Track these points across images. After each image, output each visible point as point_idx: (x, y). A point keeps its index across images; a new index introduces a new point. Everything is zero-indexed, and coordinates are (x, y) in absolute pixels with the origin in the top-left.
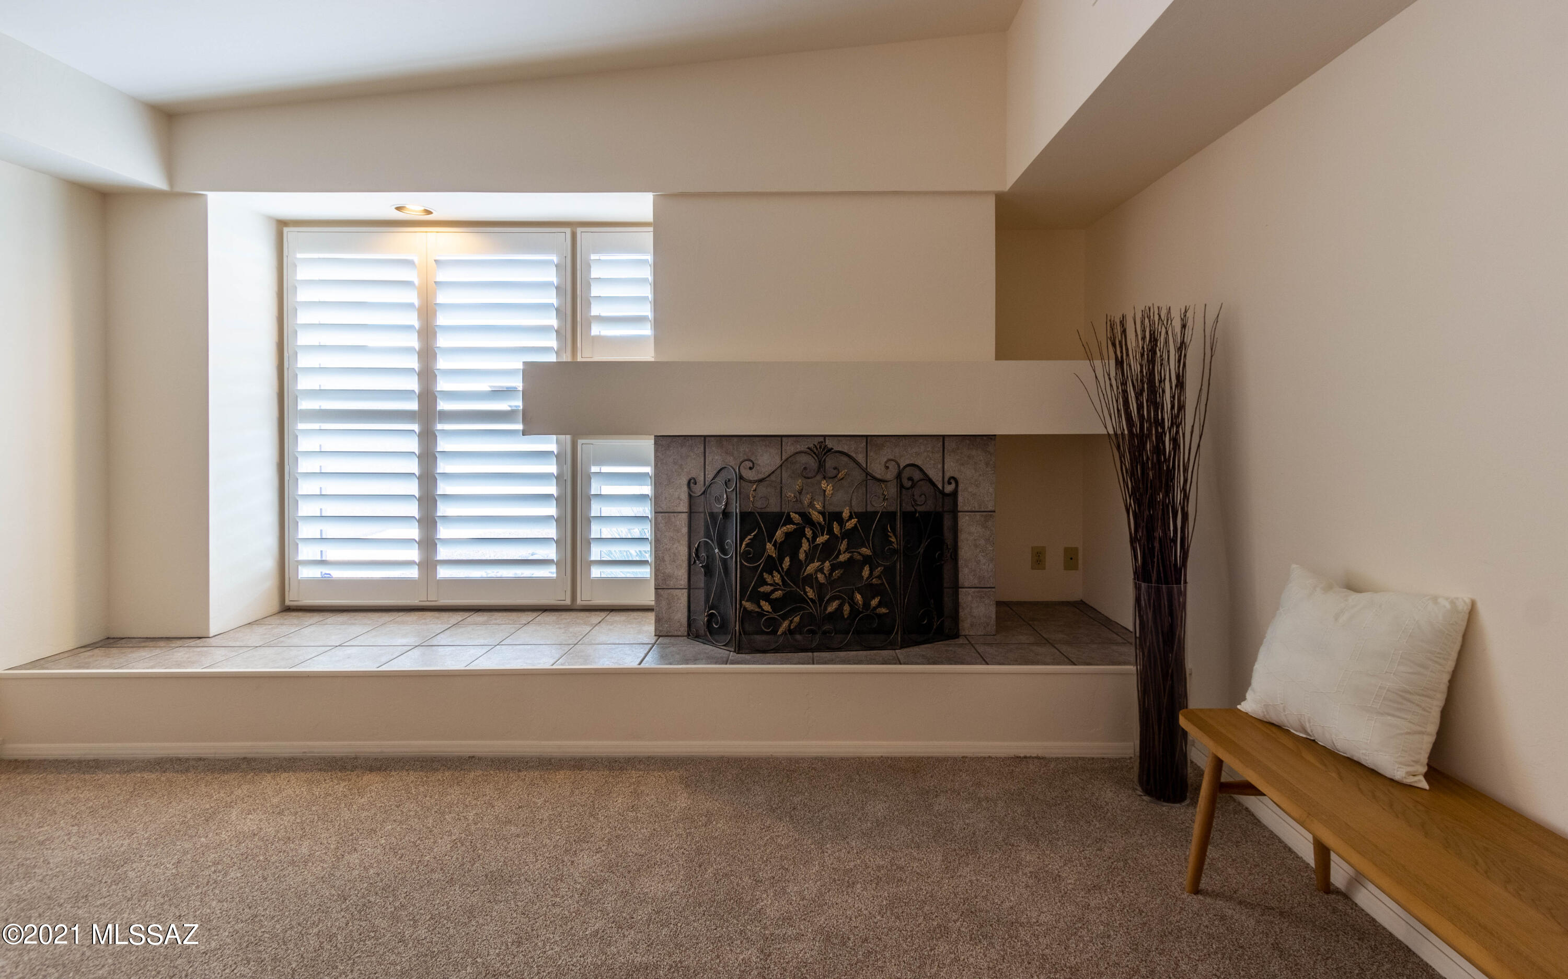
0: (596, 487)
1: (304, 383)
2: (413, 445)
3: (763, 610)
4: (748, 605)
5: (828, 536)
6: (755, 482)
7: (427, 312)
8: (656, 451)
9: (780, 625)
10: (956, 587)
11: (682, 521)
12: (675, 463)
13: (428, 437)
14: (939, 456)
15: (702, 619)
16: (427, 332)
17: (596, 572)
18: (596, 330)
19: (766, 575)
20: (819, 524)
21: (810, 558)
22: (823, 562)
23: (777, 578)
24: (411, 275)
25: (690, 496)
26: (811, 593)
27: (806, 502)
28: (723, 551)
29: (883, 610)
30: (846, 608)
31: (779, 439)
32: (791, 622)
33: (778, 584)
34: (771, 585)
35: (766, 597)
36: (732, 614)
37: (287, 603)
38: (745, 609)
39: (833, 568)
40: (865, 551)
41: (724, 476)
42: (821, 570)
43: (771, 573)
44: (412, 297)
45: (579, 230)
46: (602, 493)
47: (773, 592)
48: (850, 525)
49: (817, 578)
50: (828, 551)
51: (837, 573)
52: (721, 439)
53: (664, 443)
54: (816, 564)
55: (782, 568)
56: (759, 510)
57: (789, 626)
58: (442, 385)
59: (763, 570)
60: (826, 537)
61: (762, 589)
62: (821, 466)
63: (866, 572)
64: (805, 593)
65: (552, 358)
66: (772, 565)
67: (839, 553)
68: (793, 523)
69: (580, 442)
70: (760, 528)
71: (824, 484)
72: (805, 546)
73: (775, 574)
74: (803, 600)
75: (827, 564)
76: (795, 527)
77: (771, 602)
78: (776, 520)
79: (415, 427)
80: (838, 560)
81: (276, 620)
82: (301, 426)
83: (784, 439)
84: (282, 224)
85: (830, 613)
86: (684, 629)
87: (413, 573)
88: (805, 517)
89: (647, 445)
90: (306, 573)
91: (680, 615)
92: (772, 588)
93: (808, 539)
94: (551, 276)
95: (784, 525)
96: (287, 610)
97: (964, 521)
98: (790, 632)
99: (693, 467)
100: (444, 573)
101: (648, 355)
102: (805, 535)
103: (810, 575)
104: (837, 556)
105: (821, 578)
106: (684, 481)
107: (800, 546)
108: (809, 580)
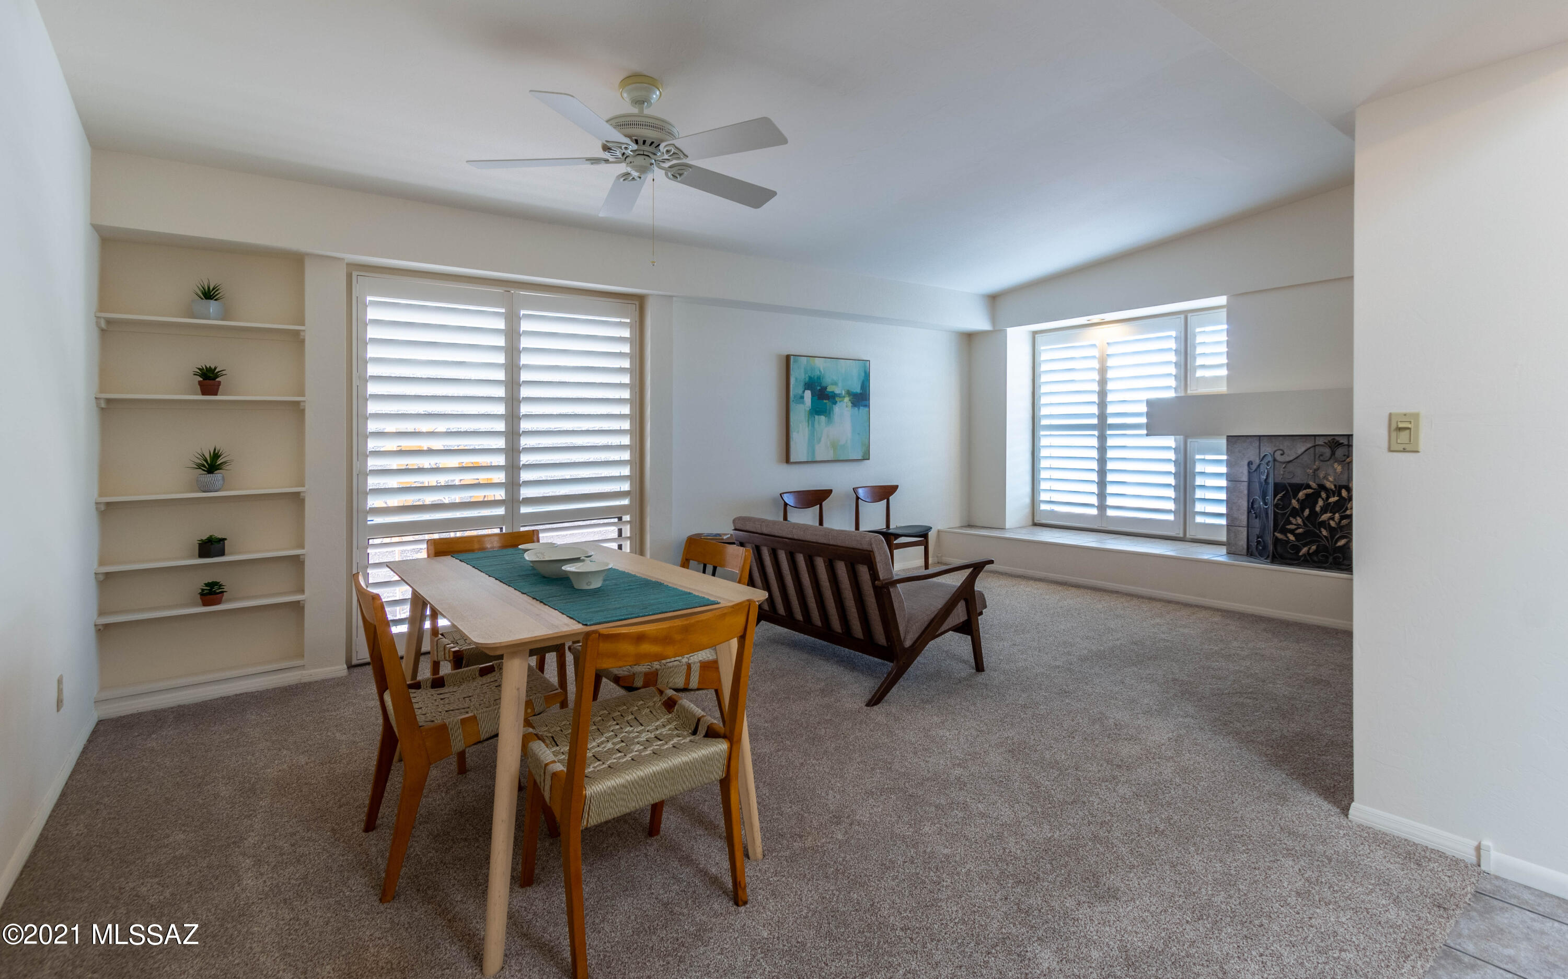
0: (1199, 468)
1: (1044, 411)
2: (1094, 442)
3: (1289, 539)
4: (1279, 536)
5: (1338, 498)
6: (1284, 463)
7: (1103, 371)
8: (1228, 445)
9: (1301, 551)
11: (1244, 487)
12: (1239, 452)
13: (1102, 438)
15: (1254, 544)
16: (1103, 382)
17: (1199, 519)
18: (1199, 373)
19: (1291, 519)
20: (1332, 490)
21: (1324, 510)
22: (1334, 514)
23: (1299, 521)
24: (1094, 353)
25: (1249, 472)
27: (1322, 475)
28: (1266, 504)
31: (1313, 437)
32: (1310, 549)
33: (1300, 525)
34: (1295, 525)
35: (1292, 532)
36: (1269, 541)
37: (1035, 521)
38: (1276, 537)
39: (1342, 518)
41: (1266, 460)
42: (1332, 519)
43: (1295, 518)
44: (1095, 364)
45: (1189, 315)
46: (1206, 471)
47: (1296, 529)
49: (1329, 524)
50: (1338, 507)
51: (1345, 522)
52: (1273, 438)
53: (1232, 440)
54: (1329, 515)
55: (1304, 516)
56: (1289, 482)
57: (1308, 551)
58: (1110, 409)
59: (1290, 516)
60: (1336, 498)
61: (1289, 527)
62: (1333, 454)
64: (1321, 532)
65: (1173, 394)
66: (1295, 513)
68: (1311, 488)
69: (1189, 441)
70: (1288, 490)
71: (1336, 465)
72: (1320, 503)
73: (1298, 518)
74: (1319, 537)
75: (1337, 515)
76: (1313, 491)
77: (1295, 535)
78: (1297, 488)
79: (1096, 433)
80: (1346, 513)
81: (1031, 528)
82: (1042, 433)
83: (1317, 438)
84: (1034, 333)
85: (1339, 547)
86: (1245, 551)
87: (1094, 512)
88: (1320, 485)
89: (1223, 442)
90: (1044, 507)
91: (1243, 543)
92: (1295, 527)
93: (1323, 499)
94: (1172, 344)
95: (1305, 489)
96: (1035, 525)
98: (1309, 555)
99: (1252, 454)
100: (1110, 513)
101: (1223, 389)
102: (1320, 496)
103: (1324, 522)
104: (1345, 511)
105: (1332, 524)
106: (1246, 463)
107: (1317, 503)
108: (1323, 524)
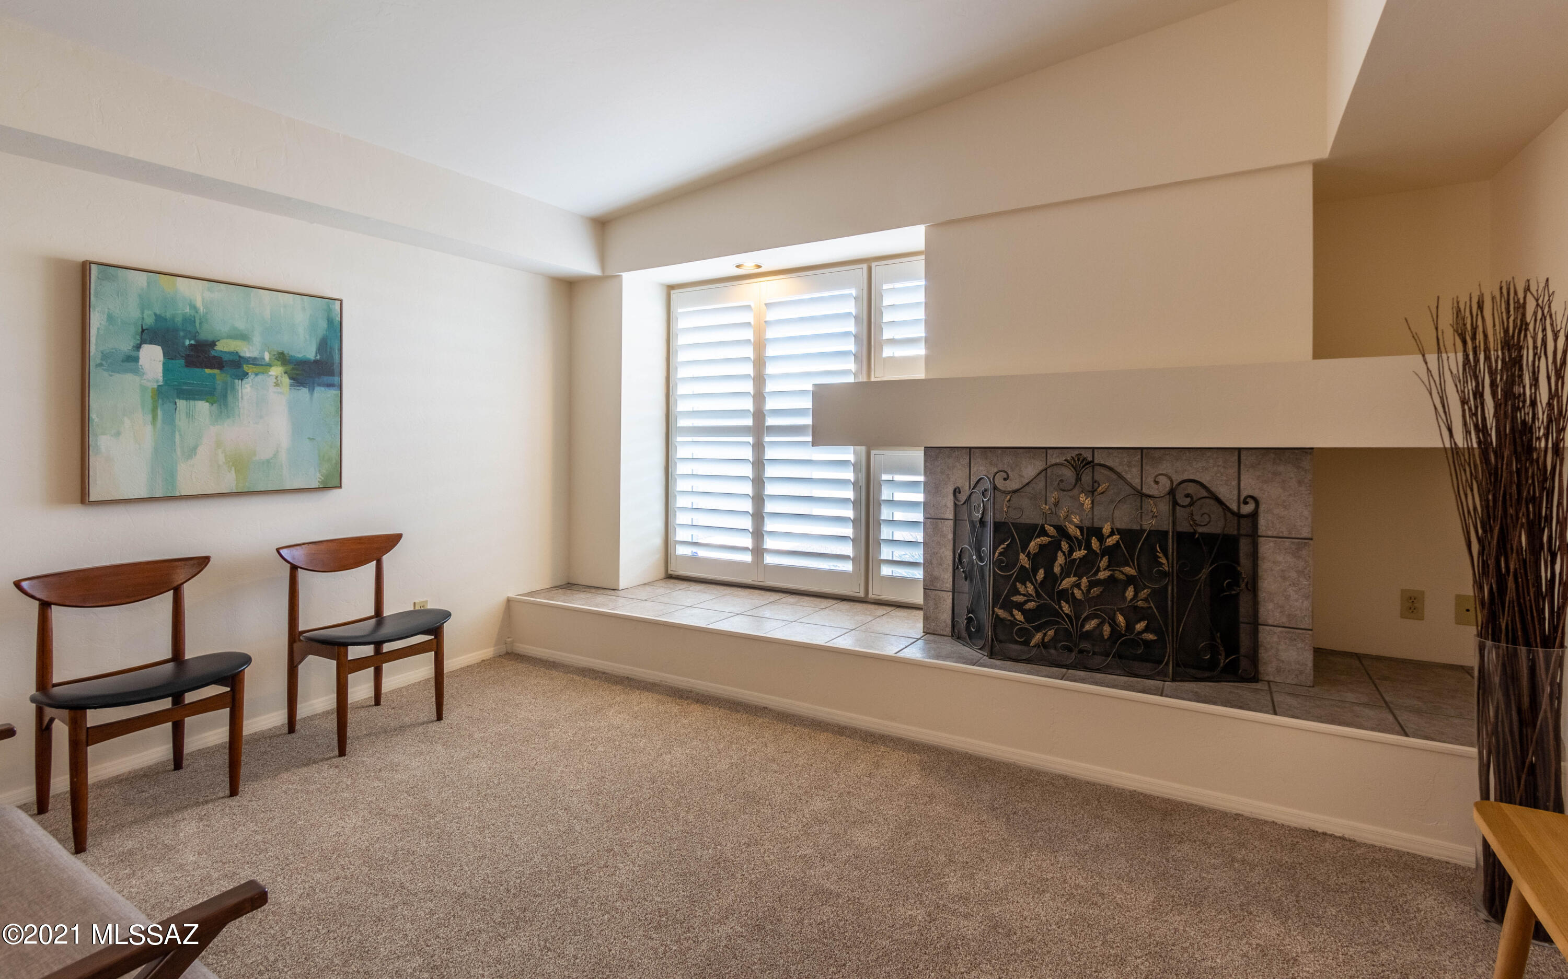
0: (886, 494)
1: (682, 406)
2: (748, 453)
3: (1015, 619)
4: (1001, 613)
5: (1086, 552)
6: (1009, 492)
7: (760, 345)
8: (925, 461)
9: (1034, 636)
10: (1255, 623)
11: (948, 528)
12: (942, 473)
13: (759, 448)
14: (1233, 471)
15: (962, 622)
16: (759, 362)
17: (886, 571)
18: (887, 352)
19: (1019, 585)
20: (1077, 538)
21: (1066, 572)
22: (1080, 578)
23: (1030, 589)
24: (748, 317)
25: (955, 504)
26: (1066, 608)
27: (1062, 514)
28: (981, 559)
29: (1151, 637)
30: (1107, 630)
31: (1044, 451)
32: (1045, 634)
33: (1031, 595)
34: (1024, 595)
35: (1020, 606)
36: (986, 619)
37: (670, 572)
38: (997, 615)
39: (1092, 585)
40: (1130, 571)
41: (981, 487)
42: (1078, 586)
43: (1024, 584)
44: (749, 334)
45: (873, 264)
46: (895, 499)
47: (1026, 602)
48: (1111, 541)
49: (1073, 594)
50: (1087, 565)
51: (1095, 591)
52: (987, 451)
53: (933, 454)
54: (1073, 579)
55: (1036, 580)
56: (1014, 521)
57: (1043, 639)
58: (770, 404)
59: (1017, 579)
60: (1083, 552)
61: (1014, 599)
62: (1078, 479)
63: (1130, 593)
64: (1061, 607)
65: (851, 379)
66: (1025, 576)
67: (1098, 570)
68: (1048, 535)
69: (873, 452)
70: (1013, 539)
71: (1082, 498)
72: (1061, 559)
73: (1029, 585)
74: (1058, 614)
75: (1084, 580)
76: (1050, 539)
77: (1024, 612)
78: (1030, 531)
79: (750, 439)
80: (1097, 577)
81: (662, 584)
82: (679, 439)
83: (1049, 451)
84: (671, 288)
85: (1087, 632)
86: (948, 630)
87: (747, 558)
88: (1061, 530)
89: (917, 456)
90: (682, 551)
91: (946, 616)
92: (1025, 598)
93: (1064, 553)
94: (851, 307)
95: (1038, 536)
96: (671, 577)
97: (1266, 548)
98: (1043, 645)
99: (959, 477)
100: (769, 559)
101: (920, 374)
102: (1060, 548)
103: (1065, 591)
104: (1096, 573)
105: (1078, 594)
106: (950, 490)
107: (1055, 559)
108: (1064, 595)
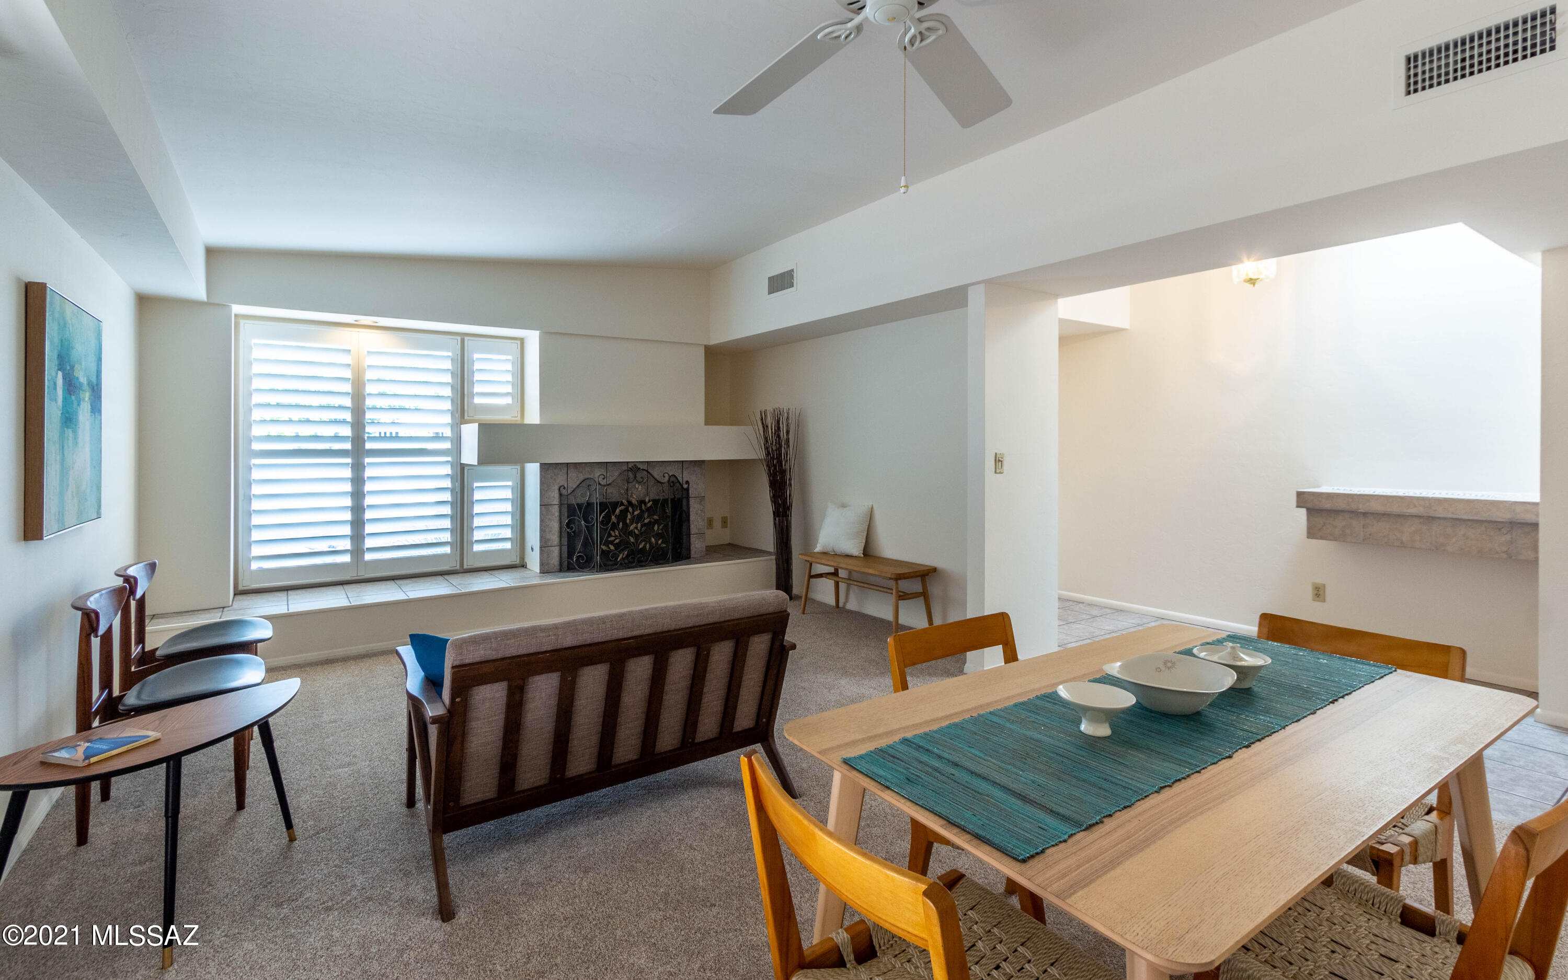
0: (478, 495)
2: (347, 473)
3: (611, 549)
4: (604, 548)
6: (605, 485)
7: (359, 383)
8: (542, 471)
9: (619, 556)
10: (689, 535)
11: (555, 510)
12: (551, 478)
13: (358, 468)
14: (680, 471)
15: (572, 560)
16: (358, 397)
17: (477, 548)
18: (479, 400)
19: (611, 532)
20: (635, 505)
21: (631, 522)
22: (637, 524)
23: (617, 533)
24: (347, 359)
25: (561, 496)
26: (632, 540)
27: (629, 494)
28: (587, 522)
29: (664, 545)
30: (648, 546)
31: (606, 464)
32: (623, 554)
33: (617, 536)
34: (614, 536)
35: (612, 542)
36: (594, 553)
37: (242, 587)
38: (602, 549)
39: (642, 526)
40: (656, 517)
41: (585, 484)
42: (636, 528)
43: (614, 531)
44: (348, 374)
45: (465, 338)
47: (615, 539)
48: (649, 505)
49: (634, 532)
50: (639, 518)
51: (643, 529)
52: (577, 465)
53: (545, 467)
54: (634, 525)
55: (619, 528)
56: (608, 500)
57: (623, 556)
58: (369, 431)
59: (611, 529)
60: (638, 512)
61: (610, 539)
62: (635, 476)
63: (656, 528)
64: (629, 539)
66: (615, 526)
67: (645, 519)
68: (624, 505)
69: (467, 468)
70: (608, 509)
71: (637, 486)
72: (629, 516)
73: (616, 531)
74: (628, 543)
75: (639, 525)
76: (625, 507)
77: (614, 545)
78: (615, 505)
79: (349, 460)
84: (239, 317)
85: (641, 549)
86: (557, 568)
87: (346, 558)
88: (630, 503)
90: (257, 566)
91: (554, 561)
94: (448, 365)
95: (620, 506)
96: (241, 593)
97: (692, 501)
98: (623, 559)
99: (561, 480)
100: (368, 557)
101: (534, 420)
102: (629, 511)
103: (632, 530)
104: (644, 521)
105: (636, 532)
106: (556, 487)
107: (627, 517)
108: (631, 533)
